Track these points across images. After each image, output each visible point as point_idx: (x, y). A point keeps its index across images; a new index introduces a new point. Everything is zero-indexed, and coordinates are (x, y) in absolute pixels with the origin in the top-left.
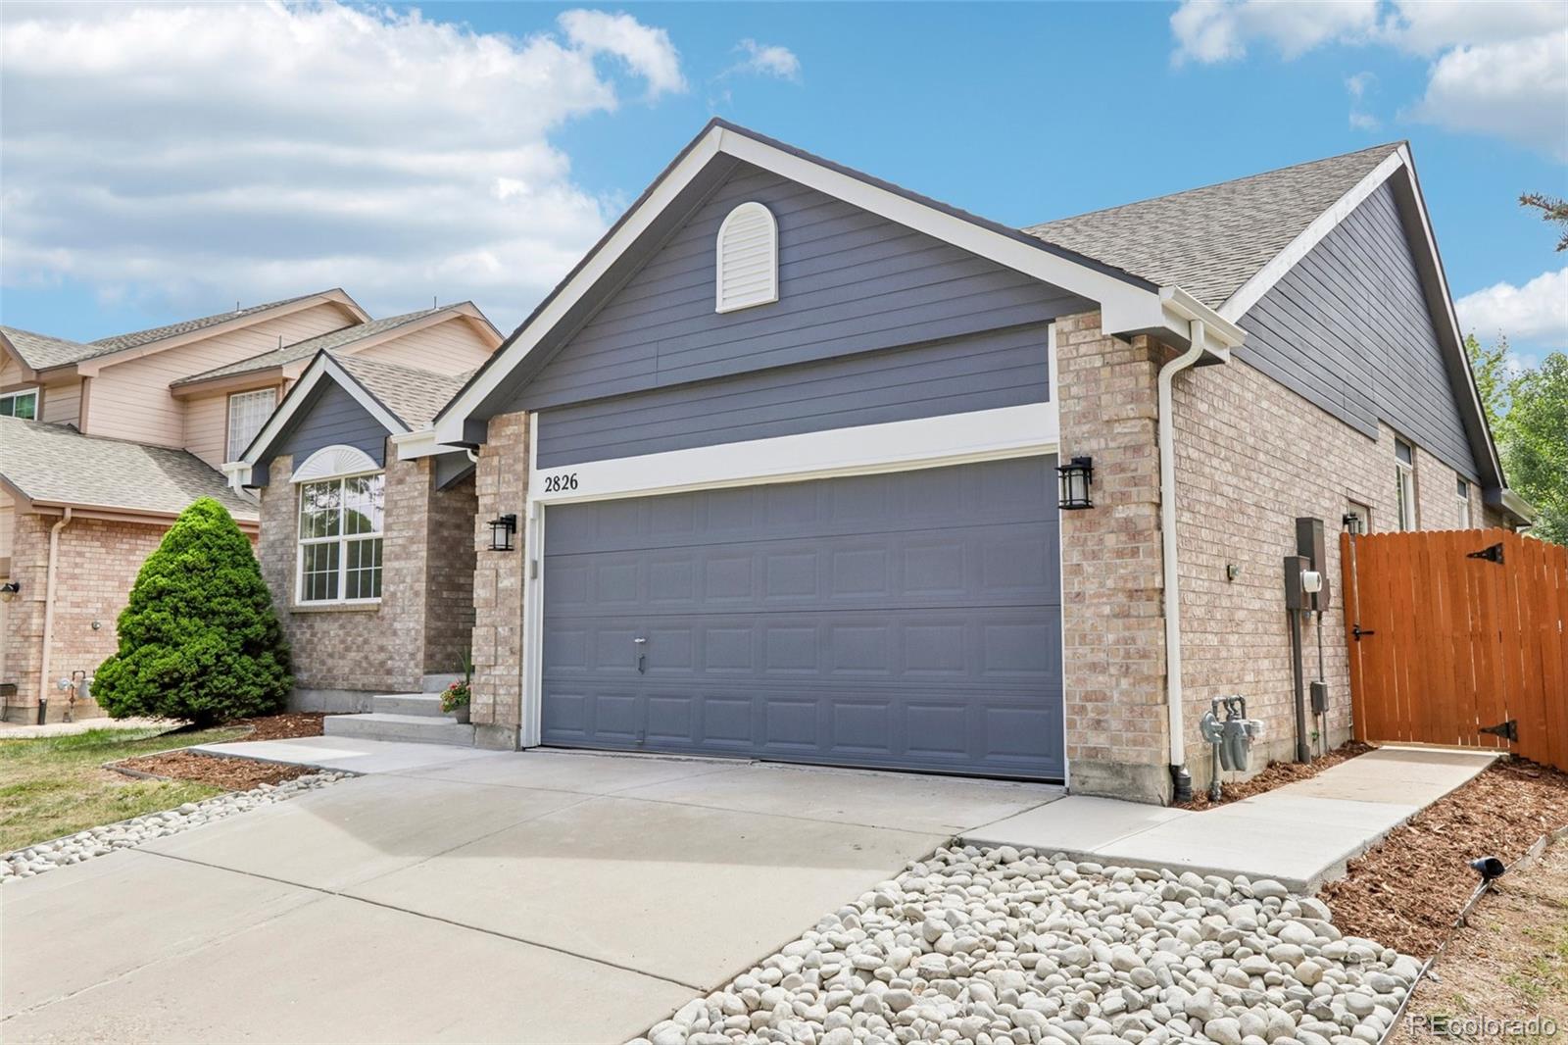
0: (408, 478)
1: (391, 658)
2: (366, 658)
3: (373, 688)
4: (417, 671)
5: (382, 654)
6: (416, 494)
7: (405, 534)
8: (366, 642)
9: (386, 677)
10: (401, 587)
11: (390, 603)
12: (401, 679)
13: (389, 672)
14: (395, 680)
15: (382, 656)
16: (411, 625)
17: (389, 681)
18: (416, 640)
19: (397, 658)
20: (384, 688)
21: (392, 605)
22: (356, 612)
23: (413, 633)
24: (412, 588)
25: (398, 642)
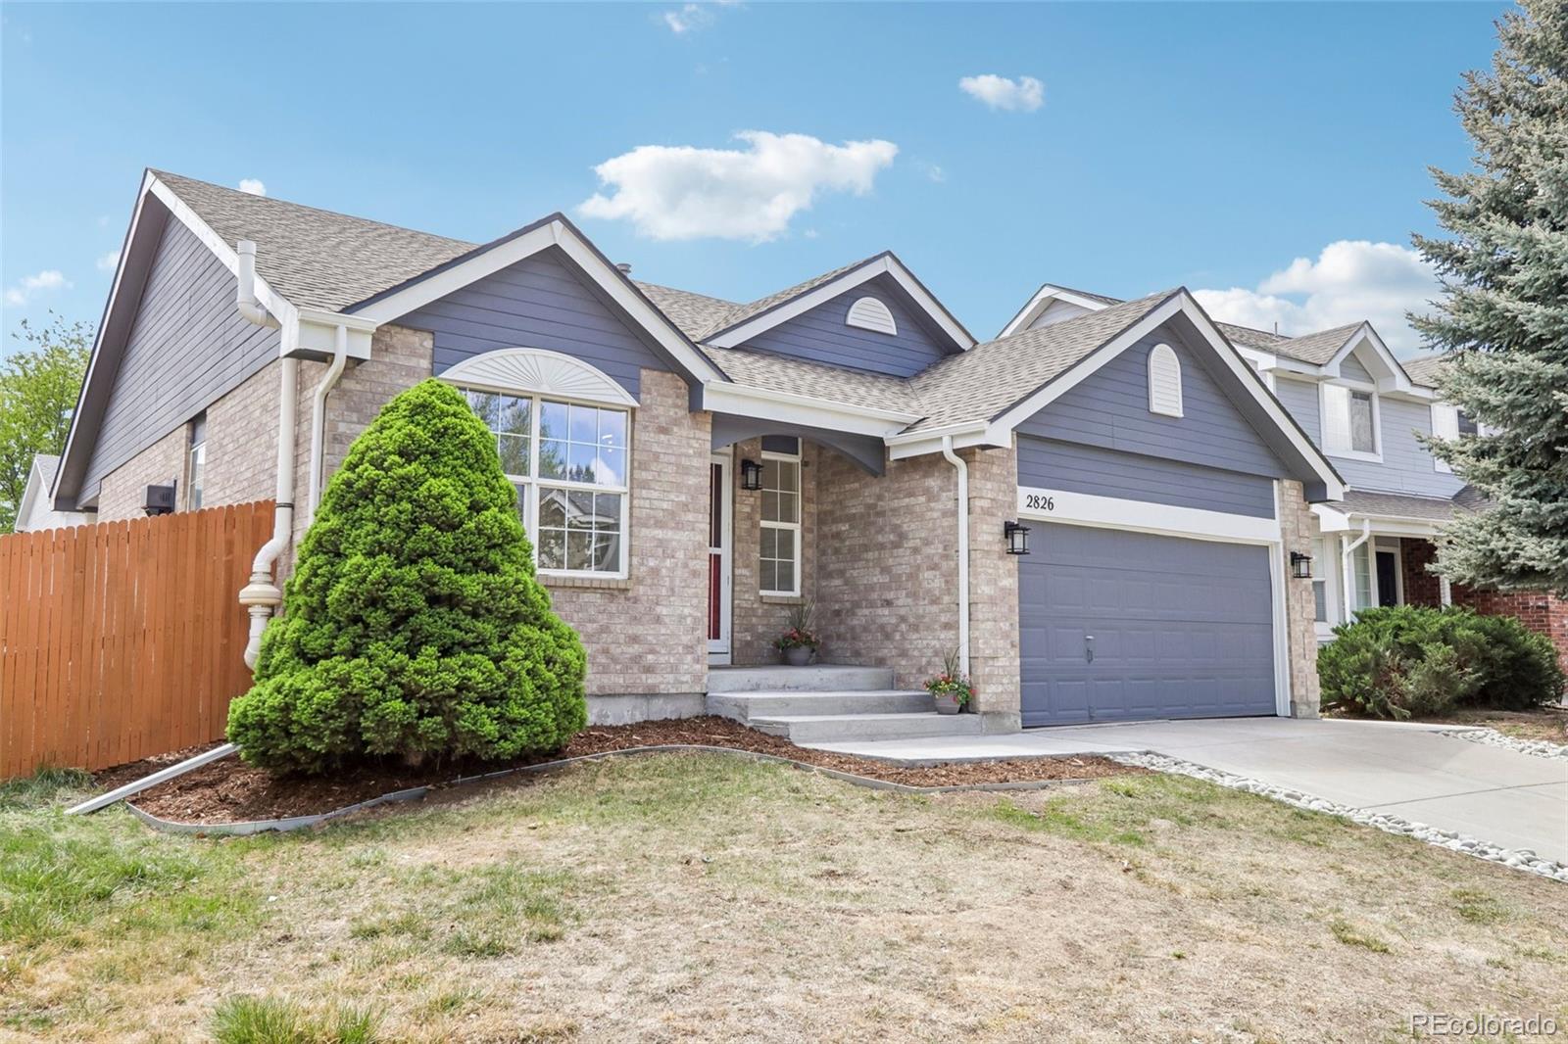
0: (675, 429)
1: (652, 652)
2: (606, 651)
3: (622, 691)
4: (698, 667)
5: (636, 646)
6: (691, 451)
7: (672, 496)
8: (605, 629)
9: (644, 676)
10: (668, 563)
11: (649, 581)
12: (670, 678)
13: (649, 670)
14: (660, 679)
15: (636, 649)
16: (687, 611)
17: (649, 681)
18: (694, 630)
19: (663, 651)
20: (640, 691)
21: (653, 584)
22: (585, 589)
23: (689, 620)
24: (686, 566)
25: (663, 631)
